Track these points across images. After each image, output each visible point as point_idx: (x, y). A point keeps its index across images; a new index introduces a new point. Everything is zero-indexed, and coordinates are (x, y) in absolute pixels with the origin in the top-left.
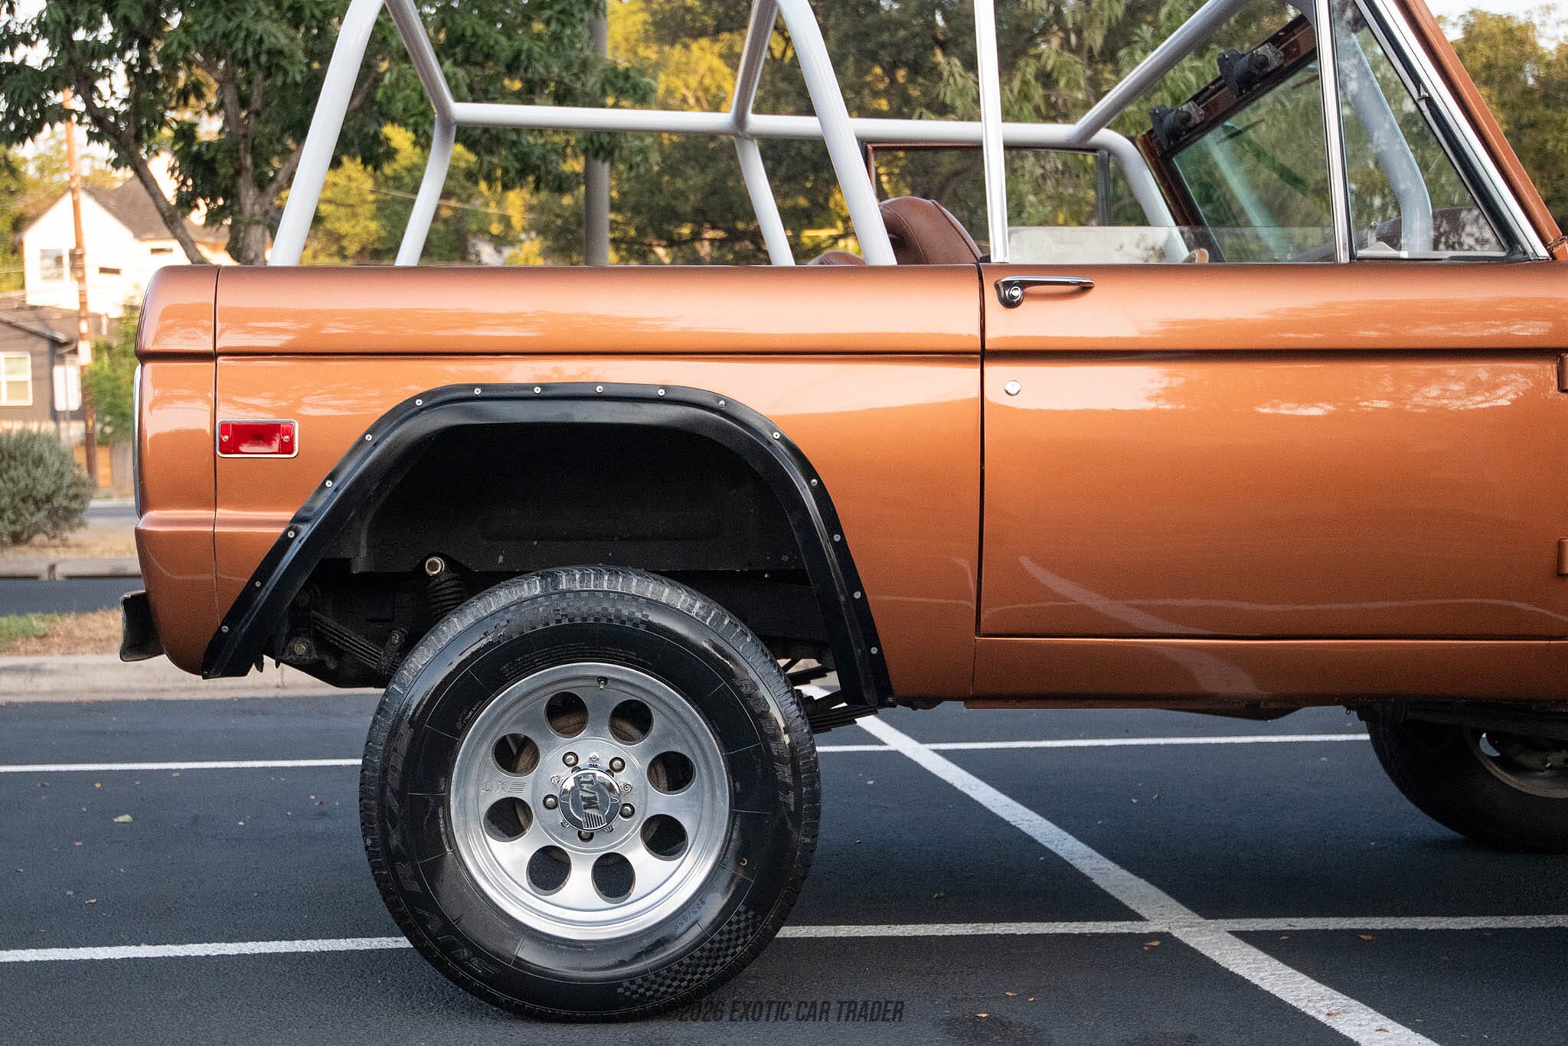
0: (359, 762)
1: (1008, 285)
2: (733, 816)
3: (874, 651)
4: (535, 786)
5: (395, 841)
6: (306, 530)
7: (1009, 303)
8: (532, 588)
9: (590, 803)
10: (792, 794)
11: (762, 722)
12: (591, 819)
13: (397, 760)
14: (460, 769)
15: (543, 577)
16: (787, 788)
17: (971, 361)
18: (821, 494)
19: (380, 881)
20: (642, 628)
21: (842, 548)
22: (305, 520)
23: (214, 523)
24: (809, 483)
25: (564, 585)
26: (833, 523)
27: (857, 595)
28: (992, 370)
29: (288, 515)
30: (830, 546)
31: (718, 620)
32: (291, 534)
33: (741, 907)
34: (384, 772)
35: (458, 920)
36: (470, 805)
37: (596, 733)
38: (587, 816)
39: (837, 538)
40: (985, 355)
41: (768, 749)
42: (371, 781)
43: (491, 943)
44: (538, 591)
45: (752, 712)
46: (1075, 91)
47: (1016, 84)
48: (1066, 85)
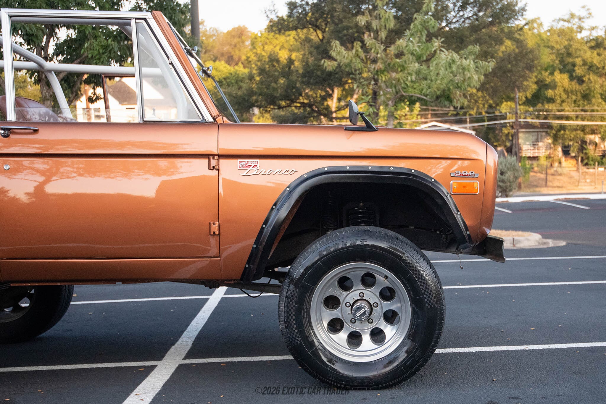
46: (377, 54)
47: (354, 51)
48: (374, 52)
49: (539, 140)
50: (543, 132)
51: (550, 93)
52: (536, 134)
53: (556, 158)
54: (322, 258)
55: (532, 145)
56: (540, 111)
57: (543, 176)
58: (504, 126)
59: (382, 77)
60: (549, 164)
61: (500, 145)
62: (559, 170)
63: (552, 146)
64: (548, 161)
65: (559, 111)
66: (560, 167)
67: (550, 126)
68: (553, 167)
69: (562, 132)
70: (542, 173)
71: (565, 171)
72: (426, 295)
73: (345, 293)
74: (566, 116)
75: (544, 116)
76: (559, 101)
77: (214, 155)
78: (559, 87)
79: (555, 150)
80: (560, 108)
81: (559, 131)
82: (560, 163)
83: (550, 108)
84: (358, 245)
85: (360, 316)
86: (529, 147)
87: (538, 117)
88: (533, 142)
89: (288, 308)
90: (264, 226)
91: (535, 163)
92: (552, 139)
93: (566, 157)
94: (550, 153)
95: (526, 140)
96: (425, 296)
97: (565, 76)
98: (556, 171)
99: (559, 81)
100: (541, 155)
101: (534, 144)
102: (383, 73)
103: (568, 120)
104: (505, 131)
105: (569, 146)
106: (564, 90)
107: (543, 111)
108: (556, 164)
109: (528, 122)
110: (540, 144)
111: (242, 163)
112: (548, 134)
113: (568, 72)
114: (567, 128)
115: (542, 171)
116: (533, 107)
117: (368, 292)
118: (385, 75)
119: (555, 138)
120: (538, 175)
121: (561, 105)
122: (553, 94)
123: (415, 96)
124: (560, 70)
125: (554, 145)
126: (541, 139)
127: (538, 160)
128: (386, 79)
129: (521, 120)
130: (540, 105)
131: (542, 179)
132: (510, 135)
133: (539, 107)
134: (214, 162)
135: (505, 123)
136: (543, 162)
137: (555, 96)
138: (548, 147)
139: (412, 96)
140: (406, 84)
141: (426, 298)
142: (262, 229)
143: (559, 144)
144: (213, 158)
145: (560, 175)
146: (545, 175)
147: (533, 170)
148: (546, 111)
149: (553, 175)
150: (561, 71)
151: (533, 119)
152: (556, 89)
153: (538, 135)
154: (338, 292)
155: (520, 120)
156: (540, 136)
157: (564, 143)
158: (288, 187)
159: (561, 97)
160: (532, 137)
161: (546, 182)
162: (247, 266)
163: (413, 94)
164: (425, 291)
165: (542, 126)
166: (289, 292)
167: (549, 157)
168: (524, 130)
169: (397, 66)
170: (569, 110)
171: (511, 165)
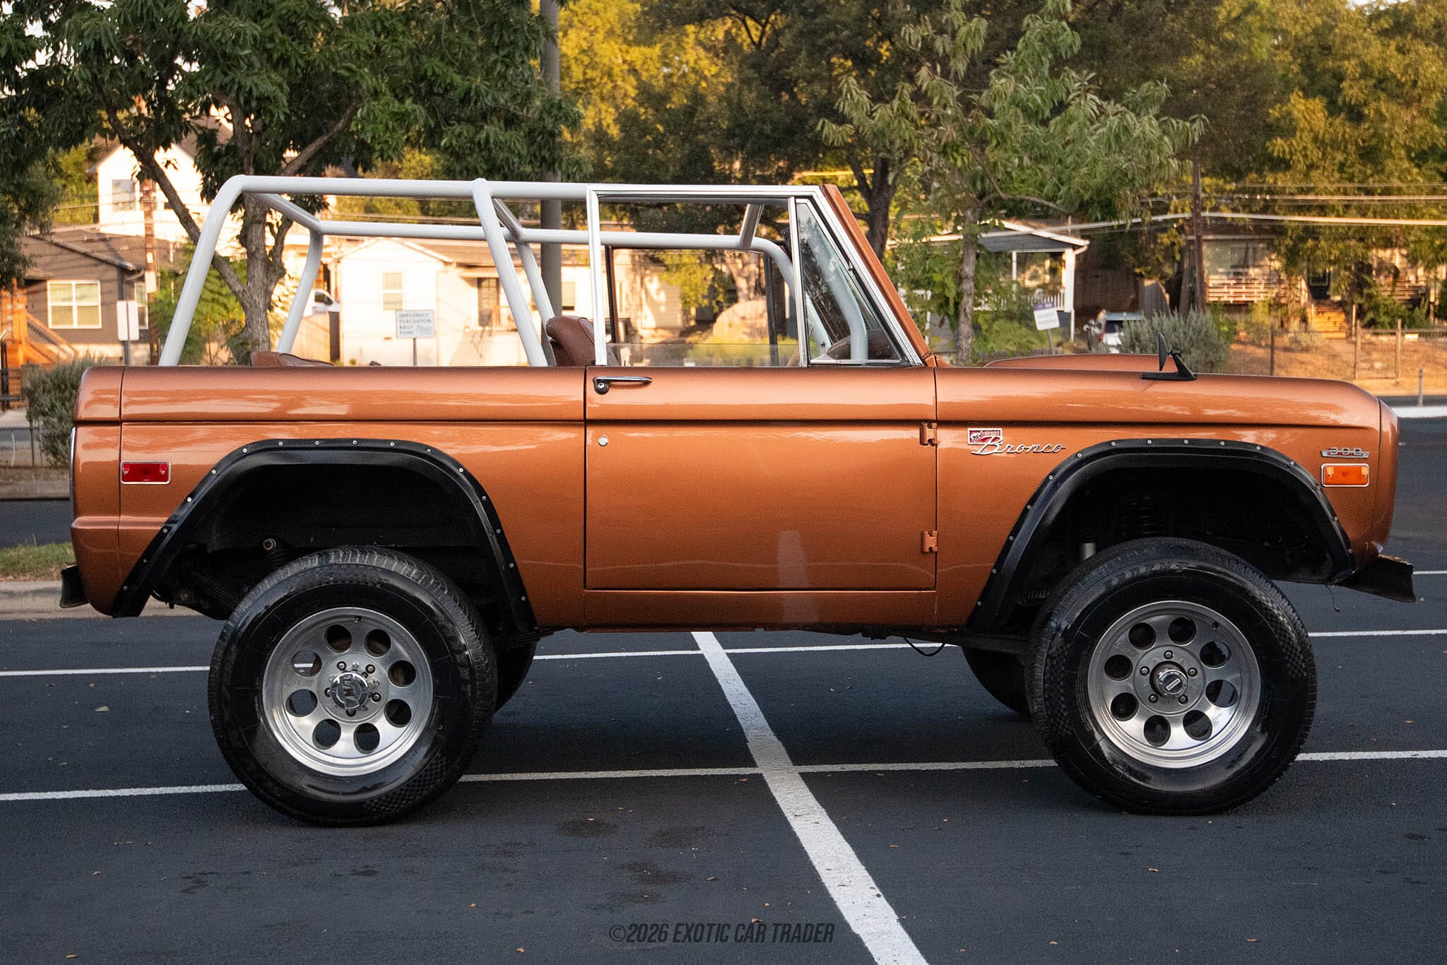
0: (208, 668)
1: (599, 381)
2: (435, 699)
3: (523, 599)
4: (319, 683)
5: (227, 716)
6: (175, 527)
7: (602, 392)
8: (314, 562)
9: (349, 693)
10: (469, 686)
11: (451, 642)
12: (350, 703)
13: (229, 668)
14: (269, 673)
15: (321, 556)
16: (465, 682)
17: (579, 425)
18: (488, 505)
19: (220, 742)
20: (378, 586)
21: (502, 539)
22: (175, 522)
23: (118, 524)
24: (481, 498)
25: (332, 561)
26: (495, 522)
27: (512, 565)
28: (591, 431)
29: (165, 519)
30: (494, 537)
31: (426, 581)
32: (165, 531)
33: (438, 755)
34: (221, 675)
35: (266, 765)
36: (276, 694)
37: (357, 650)
38: (347, 700)
39: (498, 531)
40: (587, 422)
41: (455, 658)
42: (215, 679)
43: (285, 778)
44: (316, 564)
45: (445, 636)
46: (945, 107)
47: (896, 103)
48: (939, 103)
49: (1250, 262)
50: (1261, 241)
51: (1279, 145)
52: (1244, 245)
53: (1292, 307)
54: (1111, 592)
55: (1232, 276)
56: (1253, 192)
57: (1261, 353)
58: (1163, 227)
59: (955, 160)
60: (1278, 324)
61: (1150, 275)
62: (1304, 338)
63: (1283, 276)
64: (1273, 313)
65: (1302, 191)
66: (1306, 331)
67: (1278, 230)
68: (1287, 331)
69: (1310, 243)
70: (1260, 346)
71: (1319, 340)
72: (1289, 656)
73: (1141, 652)
74: (1320, 203)
75: (1262, 203)
76: (1301, 166)
77: (930, 422)
78: (1302, 131)
79: (1292, 286)
80: (1304, 185)
81: (1302, 239)
82: (1304, 320)
83: (1280, 184)
84: (1173, 571)
85: (1172, 691)
86: (1225, 280)
87: (1247, 207)
88: (1233, 267)
89: (1052, 675)
90: (1011, 538)
91: (1240, 319)
92: (1284, 261)
93: (1317, 305)
94: (1277, 295)
95: (1217, 260)
96: (1287, 658)
97: (1317, 104)
98: (1295, 341)
99: (1300, 116)
100: (1255, 300)
101: (1238, 272)
102: (957, 151)
103: (1325, 215)
104: (1165, 239)
105: (1326, 277)
106: (1315, 139)
107: (1261, 191)
108: (1295, 324)
109: (1225, 219)
110: (1253, 272)
111: (975, 434)
112: (1272, 247)
113: (1323, 92)
114: (1324, 234)
115: (1260, 339)
116: (1236, 182)
117: (1180, 650)
118: (963, 155)
119: (1292, 258)
120: (1250, 349)
121: (1307, 175)
122: (1287, 150)
123: (1027, 201)
124: (1302, 89)
125: (1289, 275)
126: (1255, 260)
127: (1248, 311)
128: (964, 162)
129: (1207, 214)
130: (1254, 176)
131: (1260, 361)
132: (1176, 248)
133: (1251, 182)
134: (930, 433)
135: (1166, 221)
136: (1261, 316)
137: (1291, 153)
138: (1273, 279)
139: (1022, 201)
140: (1008, 174)
141: (1288, 662)
142: (1008, 544)
143: (1301, 272)
144: (930, 427)
145: (1306, 350)
146: (1269, 351)
147: (1236, 338)
148: (1270, 192)
149: (1286, 349)
150: (1308, 93)
151: (1235, 210)
152: (1294, 136)
153: (1247, 249)
154: (1129, 650)
155: (1203, 214)
156: (1251, 253)
157: (1314, 269)
158: (1053, 474)
159: (1306, 156)
160: (1232, 255)
161: (1272, 368)
162: (979, 603)
163: (1023, 196)
164: (1287, 649)
165: (1258, 227)
166: (1054, 649)
167: (1275, 305)
168: (1210, 237)
169: (989, 134)
170: (1326, 188)
171: (1200, 332)
